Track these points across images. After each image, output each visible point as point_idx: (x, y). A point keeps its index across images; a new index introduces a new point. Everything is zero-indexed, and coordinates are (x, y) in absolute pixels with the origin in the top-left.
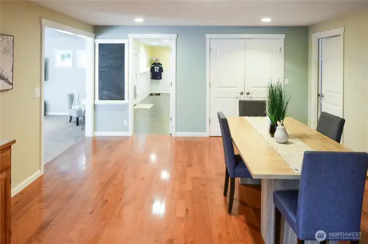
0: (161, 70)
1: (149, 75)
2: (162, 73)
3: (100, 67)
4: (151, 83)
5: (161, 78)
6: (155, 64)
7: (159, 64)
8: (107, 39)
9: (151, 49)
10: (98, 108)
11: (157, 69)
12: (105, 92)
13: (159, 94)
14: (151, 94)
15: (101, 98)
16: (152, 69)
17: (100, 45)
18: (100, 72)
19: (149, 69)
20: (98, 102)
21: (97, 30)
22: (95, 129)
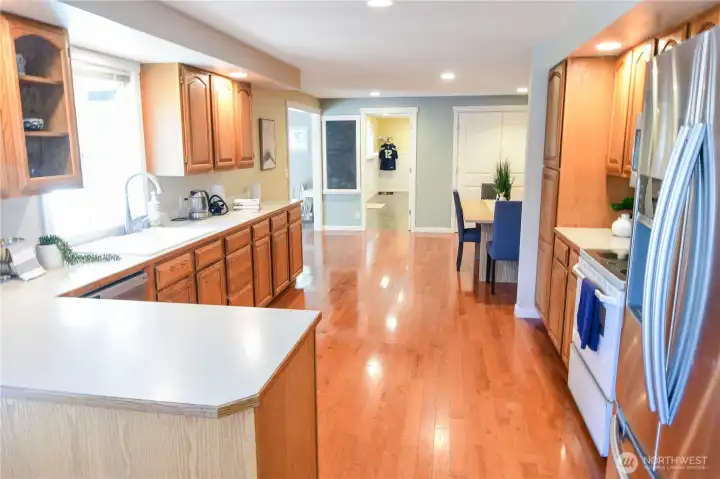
0: (395, 155)
1: (376, 163)
2: (397, 161)
3: (328, 150)
4: (380, 175)
5: (394, 169)
6: (385, 146)
7: (392, 146)
8: (336, 115)
9: (381, 123)
10: (327, 198)
11: (388, 154)
12: (334, 180)
13: (392, 193)
14: (380, 193)
15: (330, 187)
16: (382, 154)
17: (328, 123)
18: (328, 156)
19: (377, 154)
20: (327, 191)
21: (324, 104)
22: (324, 223)
